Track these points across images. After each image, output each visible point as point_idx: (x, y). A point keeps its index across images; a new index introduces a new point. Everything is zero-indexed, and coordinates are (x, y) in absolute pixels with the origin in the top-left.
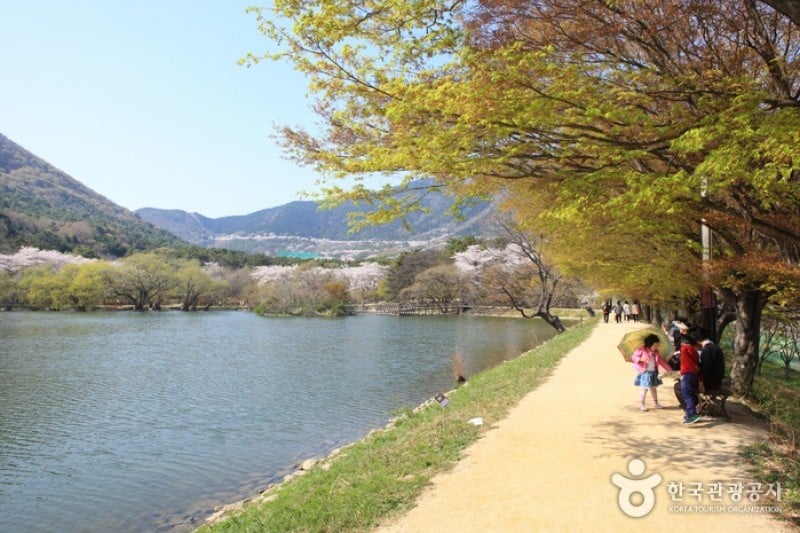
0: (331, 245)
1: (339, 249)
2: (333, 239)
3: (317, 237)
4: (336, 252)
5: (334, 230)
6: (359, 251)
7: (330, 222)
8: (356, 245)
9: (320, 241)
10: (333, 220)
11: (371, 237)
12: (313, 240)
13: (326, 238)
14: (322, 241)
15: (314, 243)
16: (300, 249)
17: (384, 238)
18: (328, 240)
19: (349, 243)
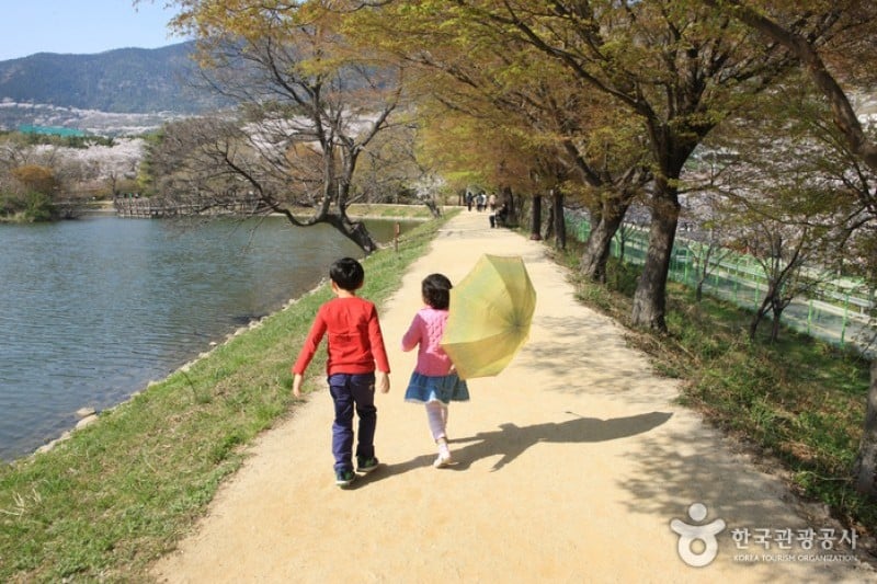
0: (103, 119)
1: (115, 124)
2: (105, 110)
3: (82, 106)
4: (111, 128)
5: (106, 98)
6: (145, 129)
7: (101, 87)
8: (140, 119)
9: (86, 112)
10: (104, 84)
11: (161, 110)
12: (74, 110)
13: (95, 109)
14: (89, 113)
15: (77, 116)
16: (56, 123)
17: (179, 111)
18: (98, 112)
19: (130, 117)
